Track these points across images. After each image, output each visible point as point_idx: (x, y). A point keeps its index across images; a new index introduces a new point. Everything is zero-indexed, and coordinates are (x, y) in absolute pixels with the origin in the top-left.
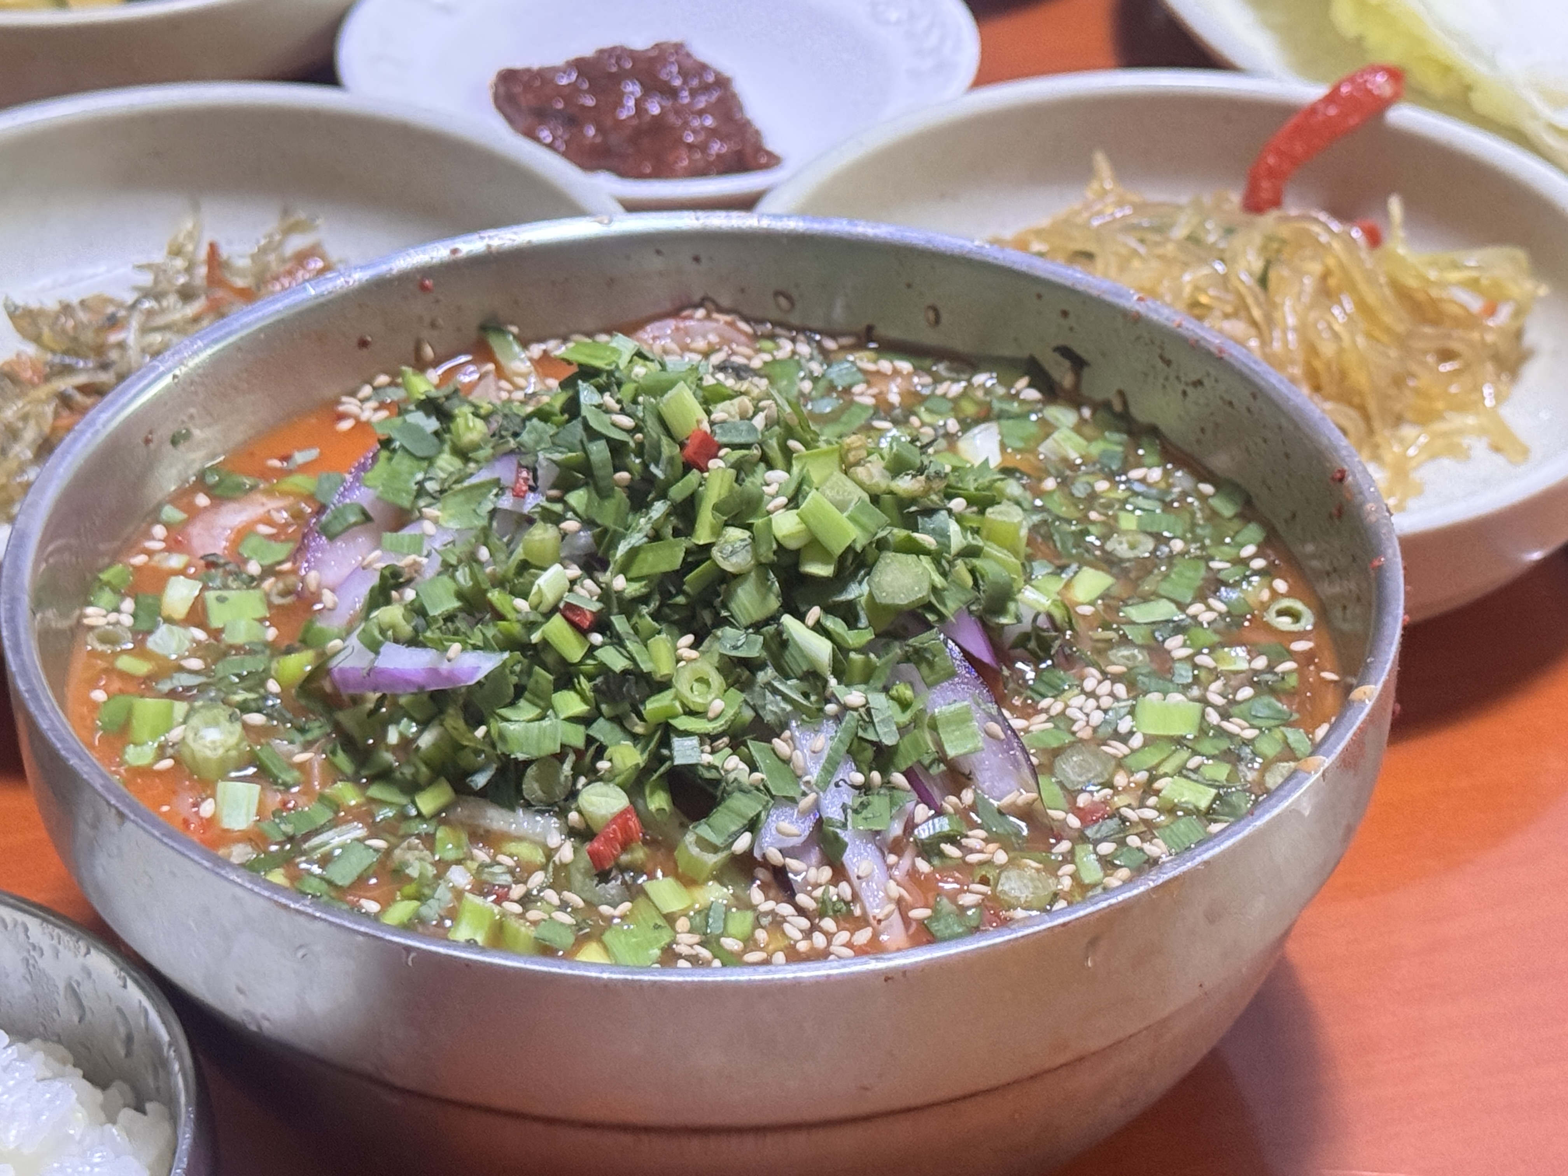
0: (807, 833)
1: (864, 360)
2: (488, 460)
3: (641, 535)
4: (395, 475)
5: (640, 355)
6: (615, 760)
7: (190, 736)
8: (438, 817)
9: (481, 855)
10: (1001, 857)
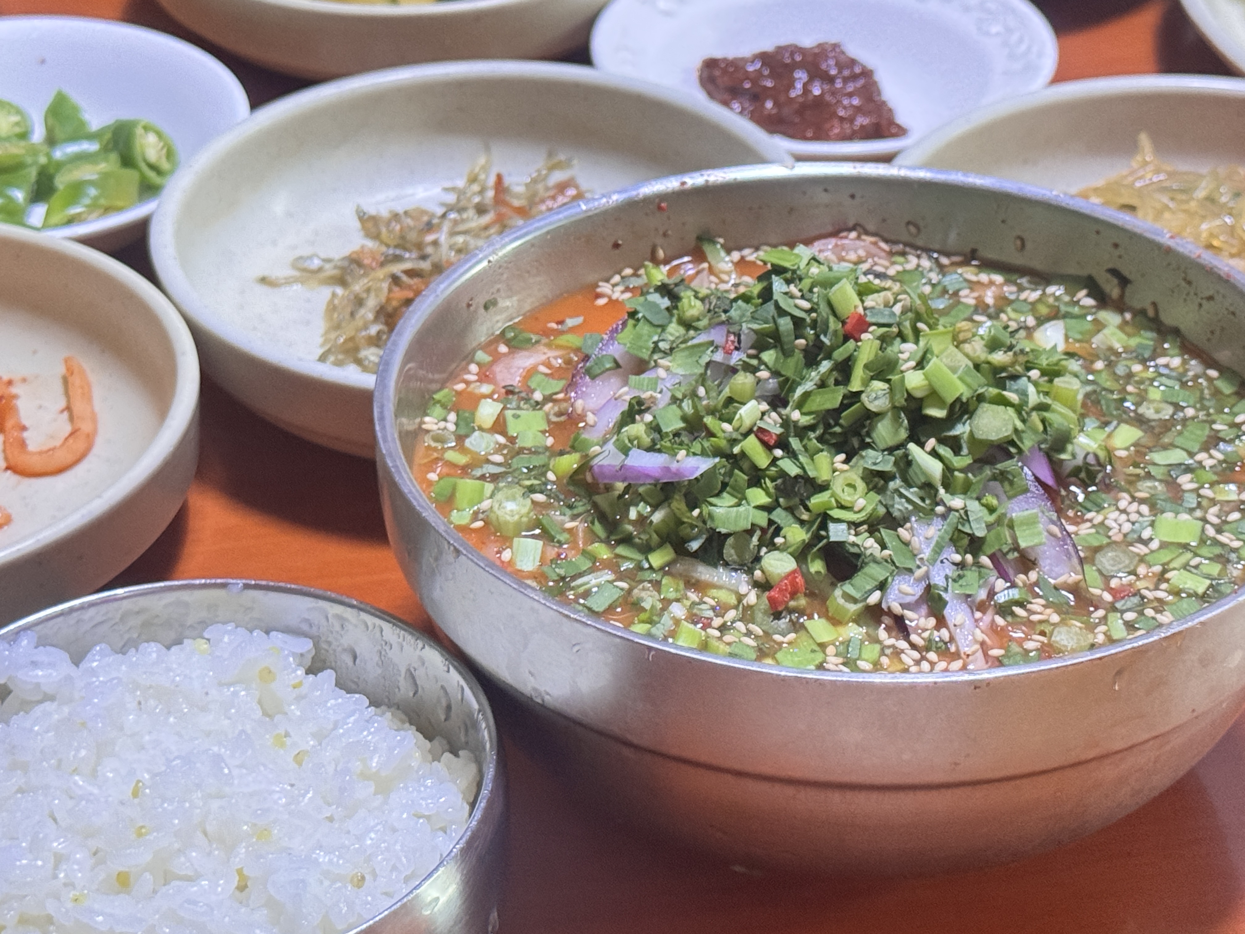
0: (920, 593)
1: (969, 273)
2: (705, 328)
3: (812, 383)
4: (639, 337)
5: (814, 259)
6: (788, 538)
7: (496, 506)
8: (666, 570)
9: (693, 596)
10: (1055, 618)
